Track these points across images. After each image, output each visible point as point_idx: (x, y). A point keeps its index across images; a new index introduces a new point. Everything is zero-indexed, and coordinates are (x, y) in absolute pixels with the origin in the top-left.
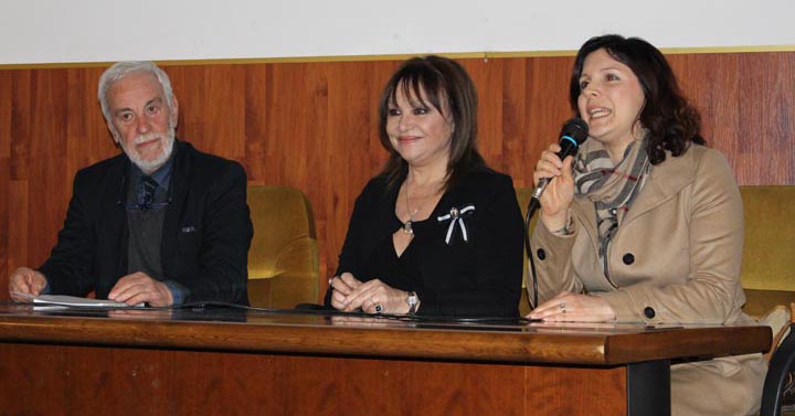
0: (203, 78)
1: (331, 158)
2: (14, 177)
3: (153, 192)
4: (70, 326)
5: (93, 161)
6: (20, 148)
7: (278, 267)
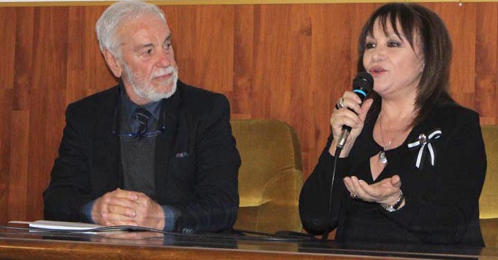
0: (195, 17)
1: (314, 93)
2: (16, 106)
3: (146, 121)
4: (58, 249)
5: (90, 93)
6: (23, 80)
7: (265, 195)
